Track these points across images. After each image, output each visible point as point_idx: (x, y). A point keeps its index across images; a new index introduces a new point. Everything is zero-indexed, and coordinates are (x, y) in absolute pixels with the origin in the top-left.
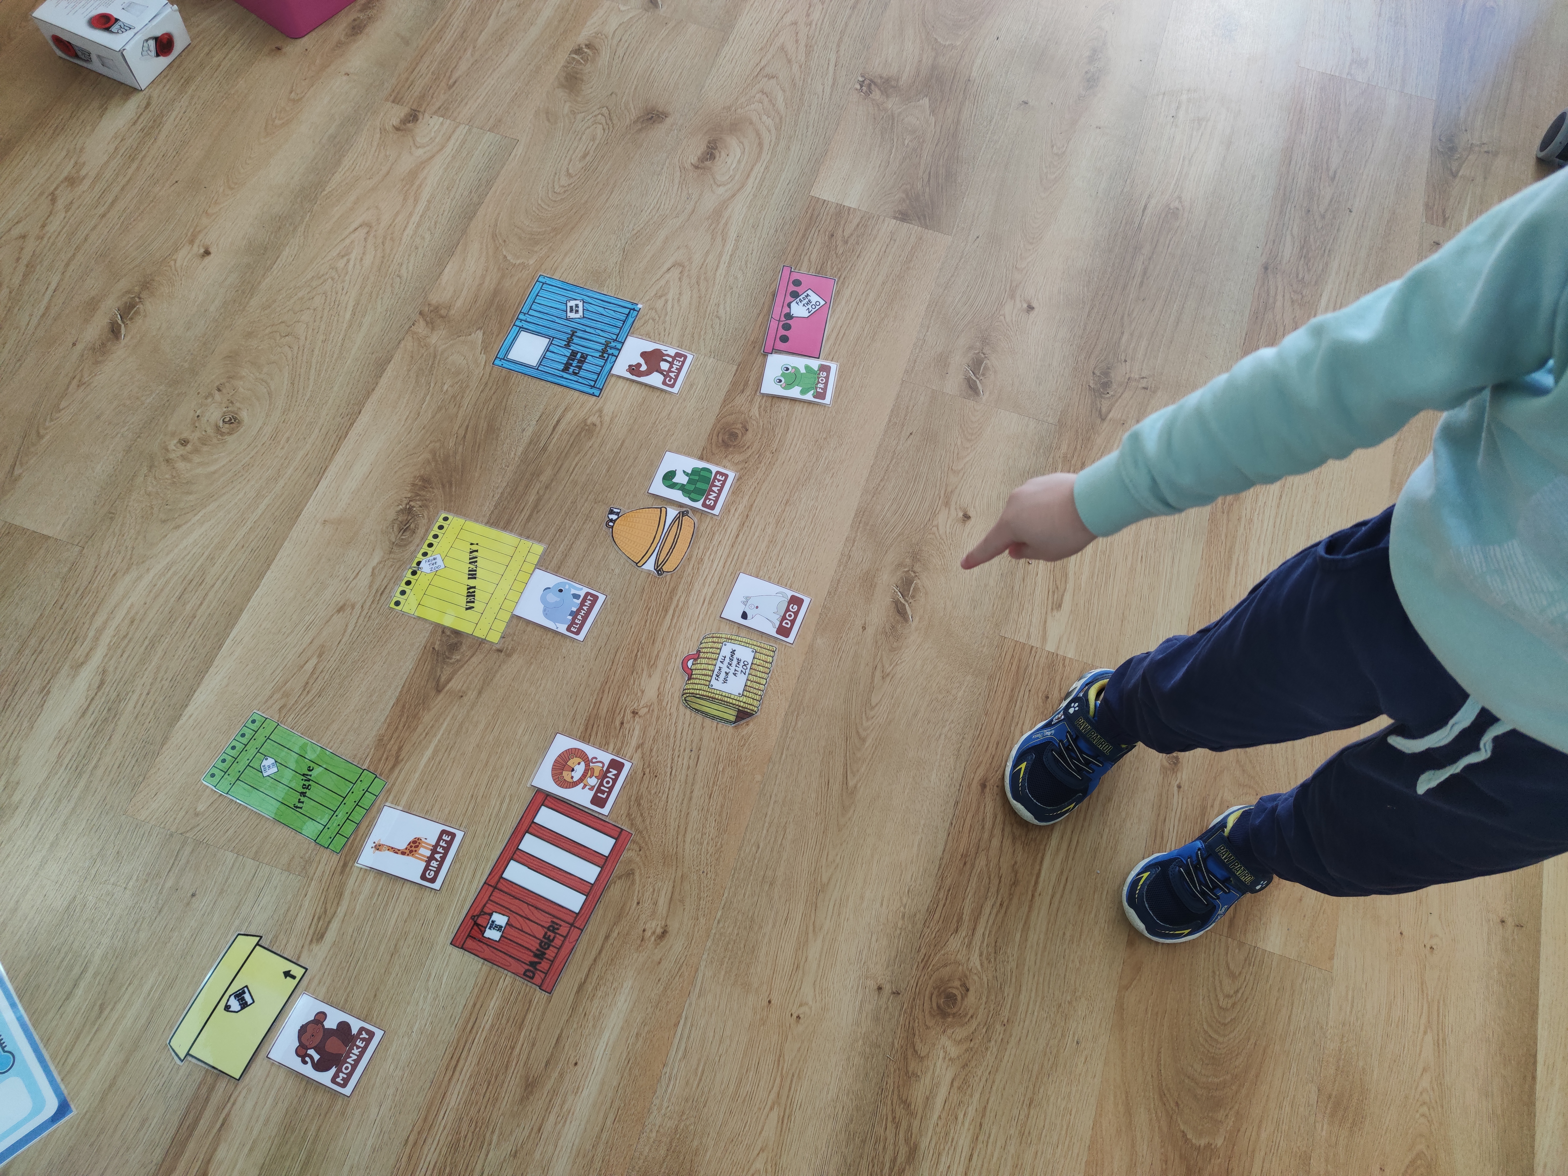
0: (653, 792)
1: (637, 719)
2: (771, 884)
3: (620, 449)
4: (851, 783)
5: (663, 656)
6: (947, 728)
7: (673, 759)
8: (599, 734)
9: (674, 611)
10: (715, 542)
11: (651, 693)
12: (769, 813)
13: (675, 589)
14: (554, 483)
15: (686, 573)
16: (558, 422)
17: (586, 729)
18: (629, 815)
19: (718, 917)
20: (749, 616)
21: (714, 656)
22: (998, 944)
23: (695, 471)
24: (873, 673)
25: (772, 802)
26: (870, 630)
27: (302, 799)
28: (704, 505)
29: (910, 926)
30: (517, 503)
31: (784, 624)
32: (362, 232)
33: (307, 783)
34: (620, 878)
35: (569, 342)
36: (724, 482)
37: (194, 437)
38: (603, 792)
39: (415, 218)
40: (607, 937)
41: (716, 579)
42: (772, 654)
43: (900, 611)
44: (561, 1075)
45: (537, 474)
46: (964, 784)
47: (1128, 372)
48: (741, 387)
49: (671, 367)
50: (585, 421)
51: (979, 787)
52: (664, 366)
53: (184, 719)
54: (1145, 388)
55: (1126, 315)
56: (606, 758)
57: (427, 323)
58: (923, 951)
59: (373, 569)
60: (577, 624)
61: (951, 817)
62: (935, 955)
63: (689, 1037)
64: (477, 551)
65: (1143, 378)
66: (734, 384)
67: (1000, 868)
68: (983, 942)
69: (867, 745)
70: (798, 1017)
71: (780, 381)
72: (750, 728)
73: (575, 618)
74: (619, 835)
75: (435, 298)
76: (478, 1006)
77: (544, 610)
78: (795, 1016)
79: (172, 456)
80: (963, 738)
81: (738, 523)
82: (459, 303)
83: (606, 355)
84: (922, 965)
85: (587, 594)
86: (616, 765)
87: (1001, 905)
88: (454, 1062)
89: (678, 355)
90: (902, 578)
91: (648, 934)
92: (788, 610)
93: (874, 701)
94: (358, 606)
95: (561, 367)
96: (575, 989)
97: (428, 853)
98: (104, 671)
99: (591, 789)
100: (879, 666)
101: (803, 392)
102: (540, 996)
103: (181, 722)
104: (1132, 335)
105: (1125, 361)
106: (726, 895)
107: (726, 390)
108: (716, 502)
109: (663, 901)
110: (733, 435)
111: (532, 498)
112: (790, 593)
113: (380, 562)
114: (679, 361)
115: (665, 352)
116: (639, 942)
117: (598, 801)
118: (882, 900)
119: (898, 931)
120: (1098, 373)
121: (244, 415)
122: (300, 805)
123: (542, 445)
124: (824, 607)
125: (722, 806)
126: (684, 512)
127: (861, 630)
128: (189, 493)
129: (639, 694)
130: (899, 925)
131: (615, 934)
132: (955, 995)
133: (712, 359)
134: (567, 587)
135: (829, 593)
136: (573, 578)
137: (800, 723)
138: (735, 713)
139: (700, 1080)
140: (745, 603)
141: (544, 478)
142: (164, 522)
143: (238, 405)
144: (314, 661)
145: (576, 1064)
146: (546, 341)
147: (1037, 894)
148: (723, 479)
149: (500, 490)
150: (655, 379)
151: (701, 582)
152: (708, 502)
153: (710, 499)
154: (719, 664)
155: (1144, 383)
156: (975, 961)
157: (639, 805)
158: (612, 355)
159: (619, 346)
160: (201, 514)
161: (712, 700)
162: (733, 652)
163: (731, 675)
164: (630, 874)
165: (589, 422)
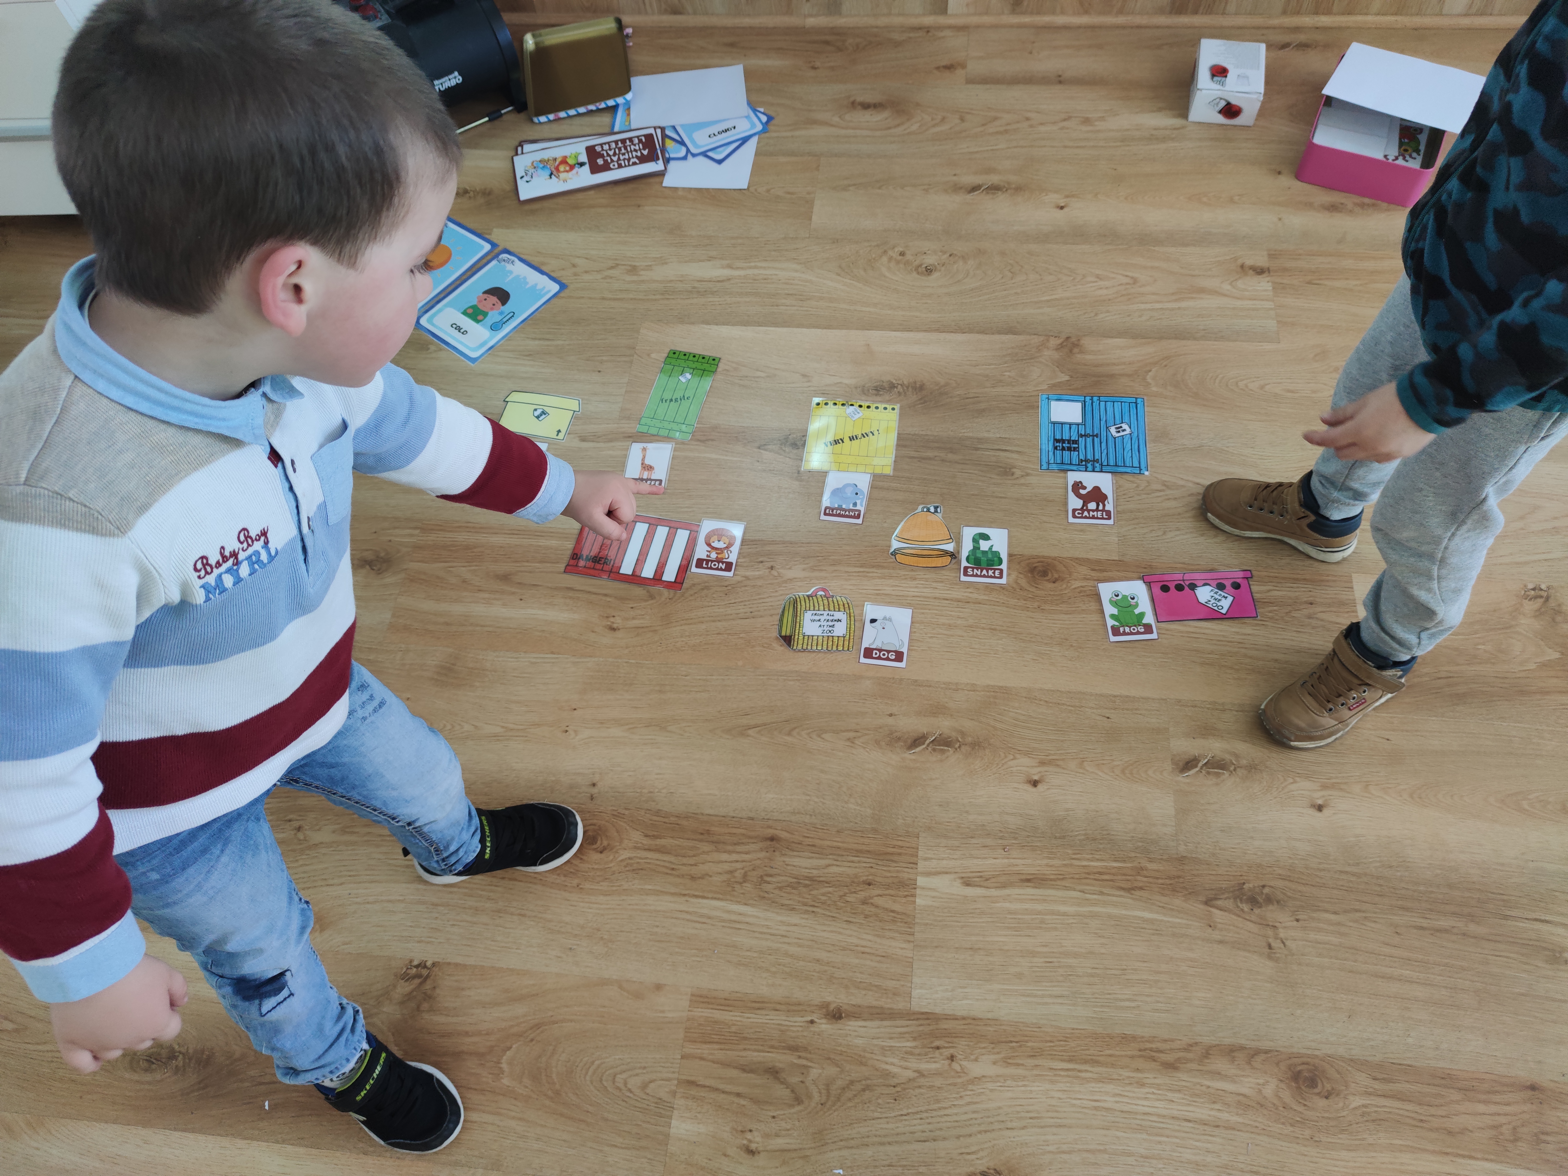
0: (714, 596)
1: (767, 571)
2: (660, 691)
3: (997, 497)
4: (750, 732)
5: (823, 574)
6: (816, 800)
7: (742, 602)
8: (750, 550)
9: (863, 572)
10: (935, 585)
11: (789, 574)
12: (714, 677)
13: (883, 567)
14: (948, 464)
15: (899, 571)
16: (1006, 450)
17: (752, 541)
18: (694, 585)
19: (631, 661)
20: (873, 624)
21: (832, 608)
22: (640, 871)
23: (997, 554)
24: (851, 730)
25: (722, 677)
26: (890, 721)
27: (668, 401)
28: (966, 568)
29: (644, 799)
30: (923, 446)
31: (874, 652)
32: (1128, 280)
33: (679, 400)
34: (648, 592)
35: (1086, 436)
36: (995, 577)
37: (909, 257)
38: (707, 564)
39: (1158, 306)
40: (606, 595)
41: (902, 593)
42: (846, 649)
43: (917, 741)
44: (513, 593)
45: (952, 451)
46: (770, 822)
47: (1283, 925)
48: (1097, 568)
49: (1093, 511)
50: (1015, 467)
51: (770, 836)
52: (1092, 506)
53: (708, 327)
54: (1270, 947)
55: (1364, 915)
56: (733, 558)
57: (1061, 344)
58: (627, 812)
59: (840, 383)
60: (832, 511)
61: (739, 816)
62: (625, 822)
63: (545, 663)
64: (873, 435)
65: (1283, 943)
66: (1098, 562)
67: (703, 863)
68: (640, 858)
69: (786, 737)
70: (567, 731)
71: (1117, 596)
72: (779, 648)
73: (837, 509)
74: (678, 583)
75: (1087, 342)
76: (552, 534)
77: (838, 489)
78: (567, 729)
79: (890, 253)
80: (811, 815)
81: (959, 597)
82: (1088, 357)
83: (1084, 463)
84: (615, 813)
85: (860, 511)
86: (729, 567)
87: (673, 869)
88: (516, 532)
89: (1108, 513)
90: (950, 737)
91: (612, 619)
92: (889, 652)
93: (826, 736)
94: (809, 384)
95: (1058, 437)
96: (569, 586)
97: (645, 477)
98: (729, 279)
99: (708, 556)
100: (859, 734)
101: (1113, 616)
102: (562, 567)
103: (705, 326)
104: (1339, 924)
105: (1297, 920)
106: (647, 662)
107: (1089, 556)
108: (972, 576)
109: (636, 623)
110: (1044, 573)
111: (930, 454)
112: (905, 650)
113: (846, 384)
114: (1102, 515)
115: (1106, 502)
116: (605, 615)
117: (700, 563)
118: (660, 774)
119: (639, 791)
120: (1266, 890)
121: (935, 275)
122: (664, 401)
123: (979, 446)
124: (901, 680)
125: (712, 644)
126: (953, 556)
127: (888, 713)
128: (865, 270)
129: (787, 567)
130: (644, 791)
131: (608, 599)
132: (596, 843)
133: (1117, 539)
134: (861, 497)
135: (916, 681)
136: (870, 499)
137: (792, 683)
138: (788, 634)
139: (518, 677)
140: (885, 618)
141: (950, 456)
142: (840, 267)
143: (943, 268)
144: (763, 374)
145: (521, 600)
146: (1080, 420)
147: (687, 898)
148: (996, 575)
149: (929, 433)
150: (1075, 503)
151: (894, 584)
152: (969, 570)
153: (973, 571)
154: (826, 613)
155: (1276, 944)
156: (624, 855)
157: (703, 589)
158: (1086, 468)
159: (1097, 469)
160: (852, 282)
161: (795, 615)
162: (839, 620)
163: (819, 623)
164: (652, 597)
165: (1014, 470)
